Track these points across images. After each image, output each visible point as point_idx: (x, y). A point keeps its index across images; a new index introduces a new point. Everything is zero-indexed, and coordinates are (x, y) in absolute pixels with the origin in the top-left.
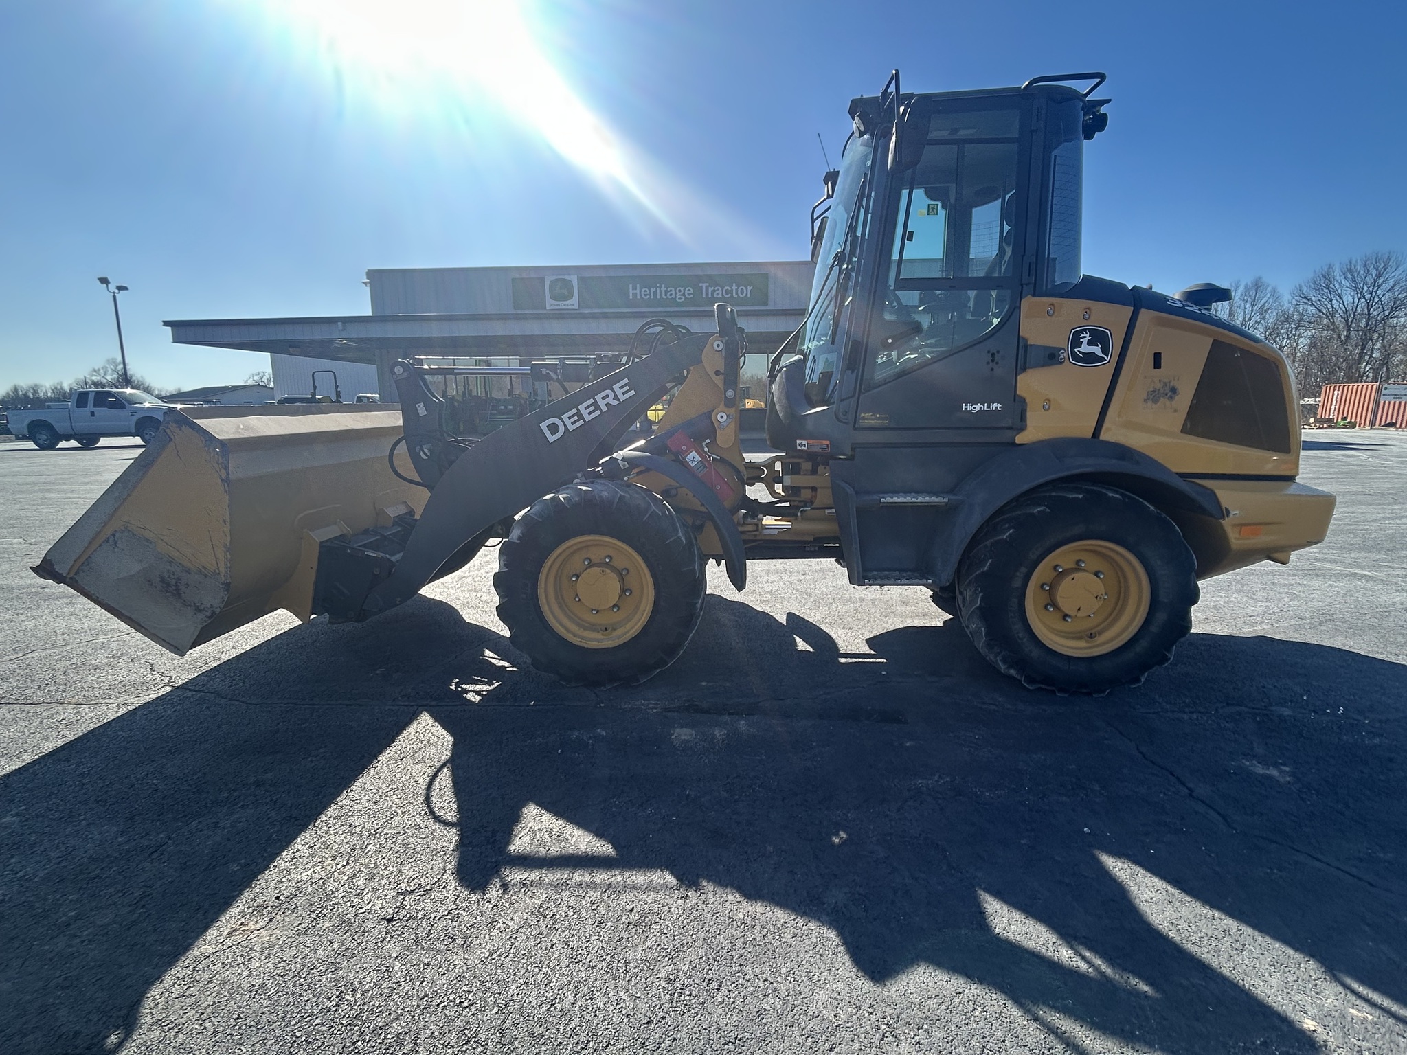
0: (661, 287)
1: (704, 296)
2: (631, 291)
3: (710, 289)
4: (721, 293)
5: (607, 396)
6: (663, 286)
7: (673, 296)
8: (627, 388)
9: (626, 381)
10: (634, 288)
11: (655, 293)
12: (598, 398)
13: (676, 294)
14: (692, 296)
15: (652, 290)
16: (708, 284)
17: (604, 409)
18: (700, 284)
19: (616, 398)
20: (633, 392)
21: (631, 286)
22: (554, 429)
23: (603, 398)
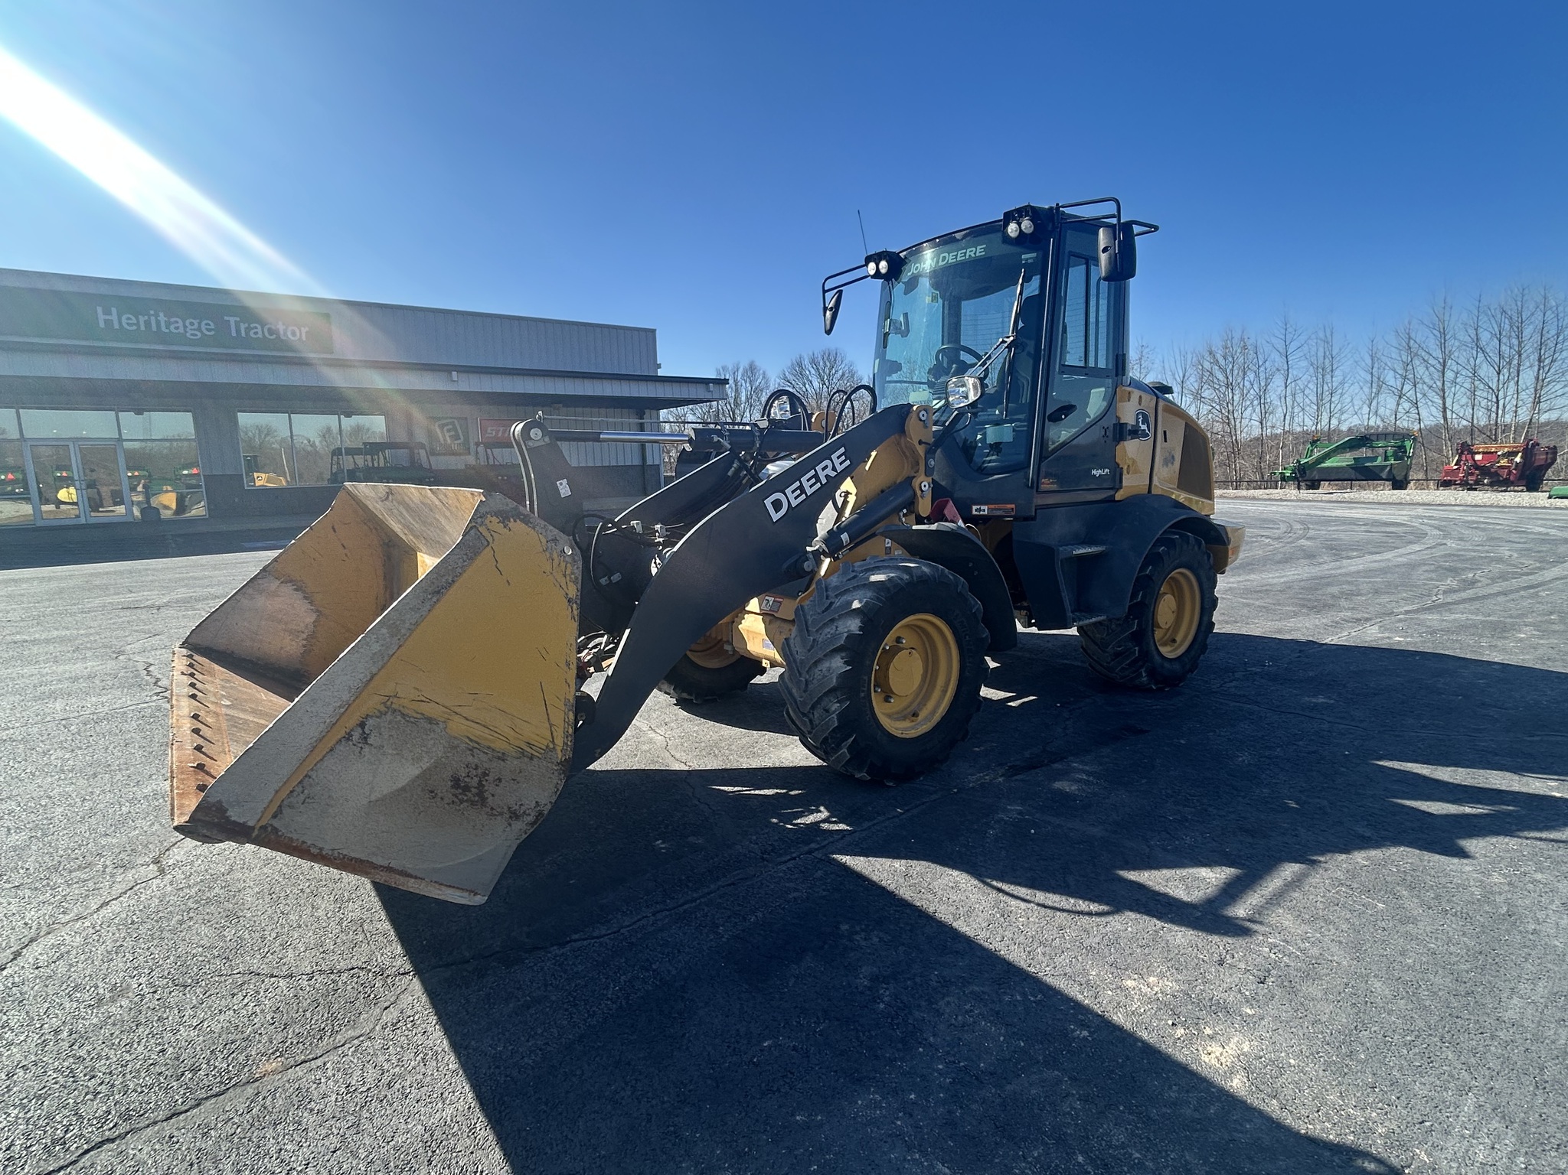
0: (156, 315)
1: (234, 334)
2: (101, 317)
3: (243, 326)
4: (260, 333)
5: (826, 467)
6: (161, 314)
7: (181, 330)
8: (843, 458)
9: (842, 450)
10: (107, 312)
11: (148, 324)
12: (819, 468)
13: (185, 327)
14: (213, 333)
15: (142, 319)
16: (238, 319)
17: (824, 481)
18: (226, 318)
19: (834, 469)
20: (848, 462)
21: (99, 310)
22: (777, 505)
23: (823, 469)
